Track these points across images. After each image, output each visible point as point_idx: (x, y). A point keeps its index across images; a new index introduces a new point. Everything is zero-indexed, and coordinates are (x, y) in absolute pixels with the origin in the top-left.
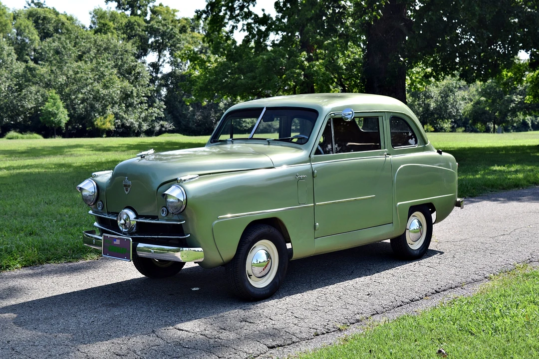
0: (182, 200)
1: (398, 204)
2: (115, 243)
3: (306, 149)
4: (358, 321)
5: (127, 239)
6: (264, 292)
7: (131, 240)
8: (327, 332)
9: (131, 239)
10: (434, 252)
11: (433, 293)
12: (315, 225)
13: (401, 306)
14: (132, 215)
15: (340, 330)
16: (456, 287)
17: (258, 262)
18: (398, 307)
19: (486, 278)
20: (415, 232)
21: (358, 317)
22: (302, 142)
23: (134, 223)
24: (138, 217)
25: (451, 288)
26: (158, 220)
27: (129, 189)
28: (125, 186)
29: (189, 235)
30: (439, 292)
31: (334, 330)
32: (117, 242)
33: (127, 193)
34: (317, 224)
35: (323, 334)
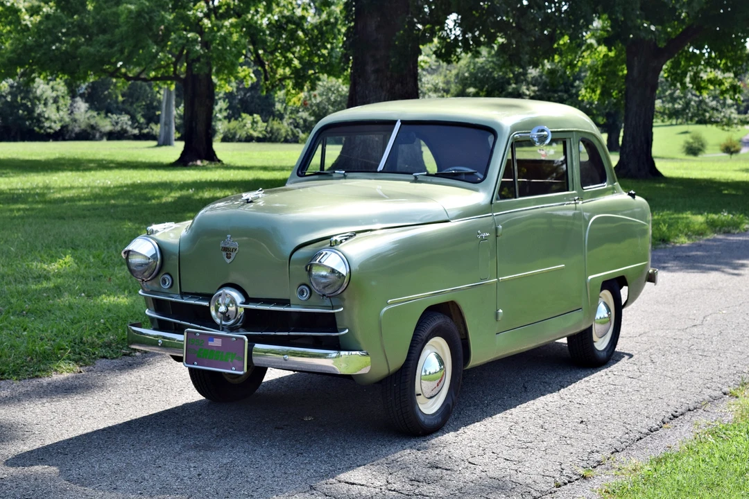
0: (345, 274)
1: (590, 277)
2: (210, 343)
3: (485, 189)
4: (599, 463)
5: (237, 338)
6: (436, 421)
7: (246, 340)
8: (569, 482)
9: (245, 337)
10: (621, 356)
11: (670, 419)
12: (497, 314)
13: (641, 438)
14: (238, 298)
15: (584, 477)
16: (695, 409)
17: (428, 373)
18: (638, 440)
19: (725, 394)
20: (602, 323)
21: (597, 457)
23: (241, 311)
24: (248, 300)
25: (689, 410)
26: (290, 306)
27: (233, 255)
28: (225, 249)
29: (347, 331)
30: (677, 417)
31: (577, 477)
32: (217, 343)
33: (228, 261)
34: (501, 311)
35: (565, 484)
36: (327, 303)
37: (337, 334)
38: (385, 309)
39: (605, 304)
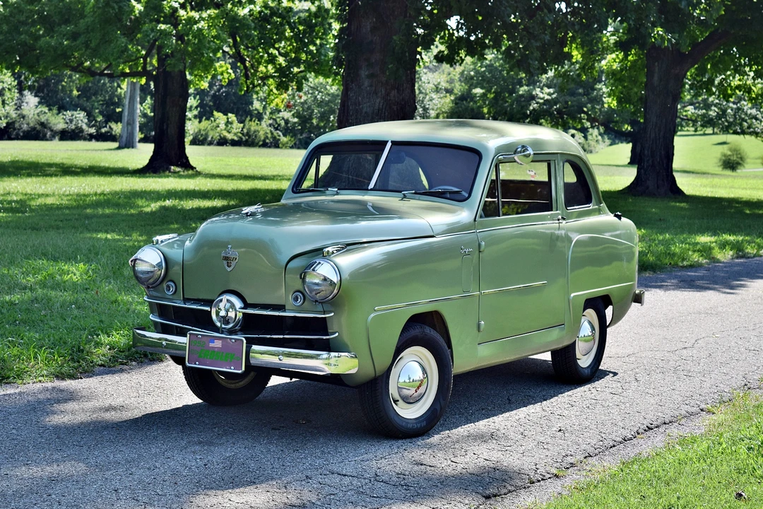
0: (336, 282)
1: (572, 295)
2: (211, 345)
3: (470, 209)
4: (572, 465)
5: (236, 340)
6: (419, 425)
7: (245, 341)
8: (542, 479)
9: (244, 339)
11: (645, 430)
12: (479, 326)
13: (614, 446)
15: (556, 476)
16: (670, 422)
17: (411, 380)
18: (611, 447)
19: (702, 410)
20: (586, 341)
21: (569, 459)
22: (459, 198)
23: (240, 316)
24: (247, 305)
25: (665, 423)
26: (285, 311)
27: (233, 264)
28: (226, 258)
29: (337, 334)
30: (652, 429)
31: (549, 476)
33: (229, 269)
34: (483, 322)
35: (539, 481)
36: (320, 308)
37: (328, 337)
38: (372, 315)
39: (590, 323)
